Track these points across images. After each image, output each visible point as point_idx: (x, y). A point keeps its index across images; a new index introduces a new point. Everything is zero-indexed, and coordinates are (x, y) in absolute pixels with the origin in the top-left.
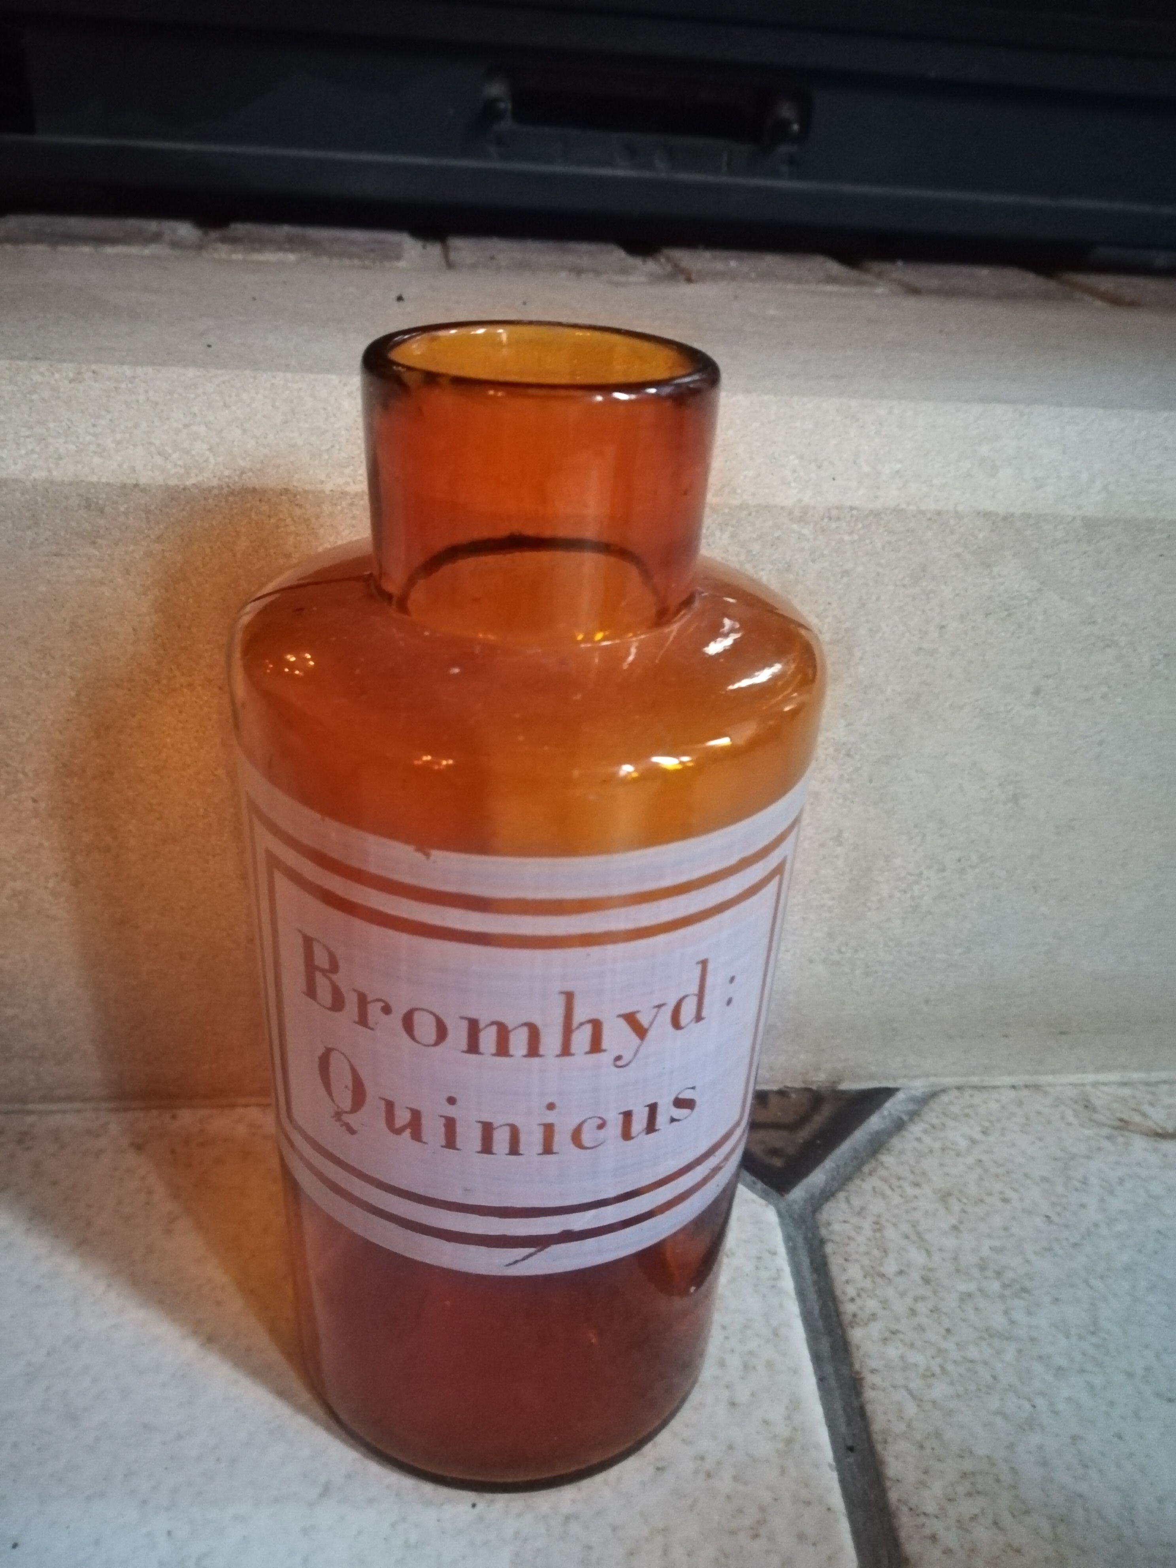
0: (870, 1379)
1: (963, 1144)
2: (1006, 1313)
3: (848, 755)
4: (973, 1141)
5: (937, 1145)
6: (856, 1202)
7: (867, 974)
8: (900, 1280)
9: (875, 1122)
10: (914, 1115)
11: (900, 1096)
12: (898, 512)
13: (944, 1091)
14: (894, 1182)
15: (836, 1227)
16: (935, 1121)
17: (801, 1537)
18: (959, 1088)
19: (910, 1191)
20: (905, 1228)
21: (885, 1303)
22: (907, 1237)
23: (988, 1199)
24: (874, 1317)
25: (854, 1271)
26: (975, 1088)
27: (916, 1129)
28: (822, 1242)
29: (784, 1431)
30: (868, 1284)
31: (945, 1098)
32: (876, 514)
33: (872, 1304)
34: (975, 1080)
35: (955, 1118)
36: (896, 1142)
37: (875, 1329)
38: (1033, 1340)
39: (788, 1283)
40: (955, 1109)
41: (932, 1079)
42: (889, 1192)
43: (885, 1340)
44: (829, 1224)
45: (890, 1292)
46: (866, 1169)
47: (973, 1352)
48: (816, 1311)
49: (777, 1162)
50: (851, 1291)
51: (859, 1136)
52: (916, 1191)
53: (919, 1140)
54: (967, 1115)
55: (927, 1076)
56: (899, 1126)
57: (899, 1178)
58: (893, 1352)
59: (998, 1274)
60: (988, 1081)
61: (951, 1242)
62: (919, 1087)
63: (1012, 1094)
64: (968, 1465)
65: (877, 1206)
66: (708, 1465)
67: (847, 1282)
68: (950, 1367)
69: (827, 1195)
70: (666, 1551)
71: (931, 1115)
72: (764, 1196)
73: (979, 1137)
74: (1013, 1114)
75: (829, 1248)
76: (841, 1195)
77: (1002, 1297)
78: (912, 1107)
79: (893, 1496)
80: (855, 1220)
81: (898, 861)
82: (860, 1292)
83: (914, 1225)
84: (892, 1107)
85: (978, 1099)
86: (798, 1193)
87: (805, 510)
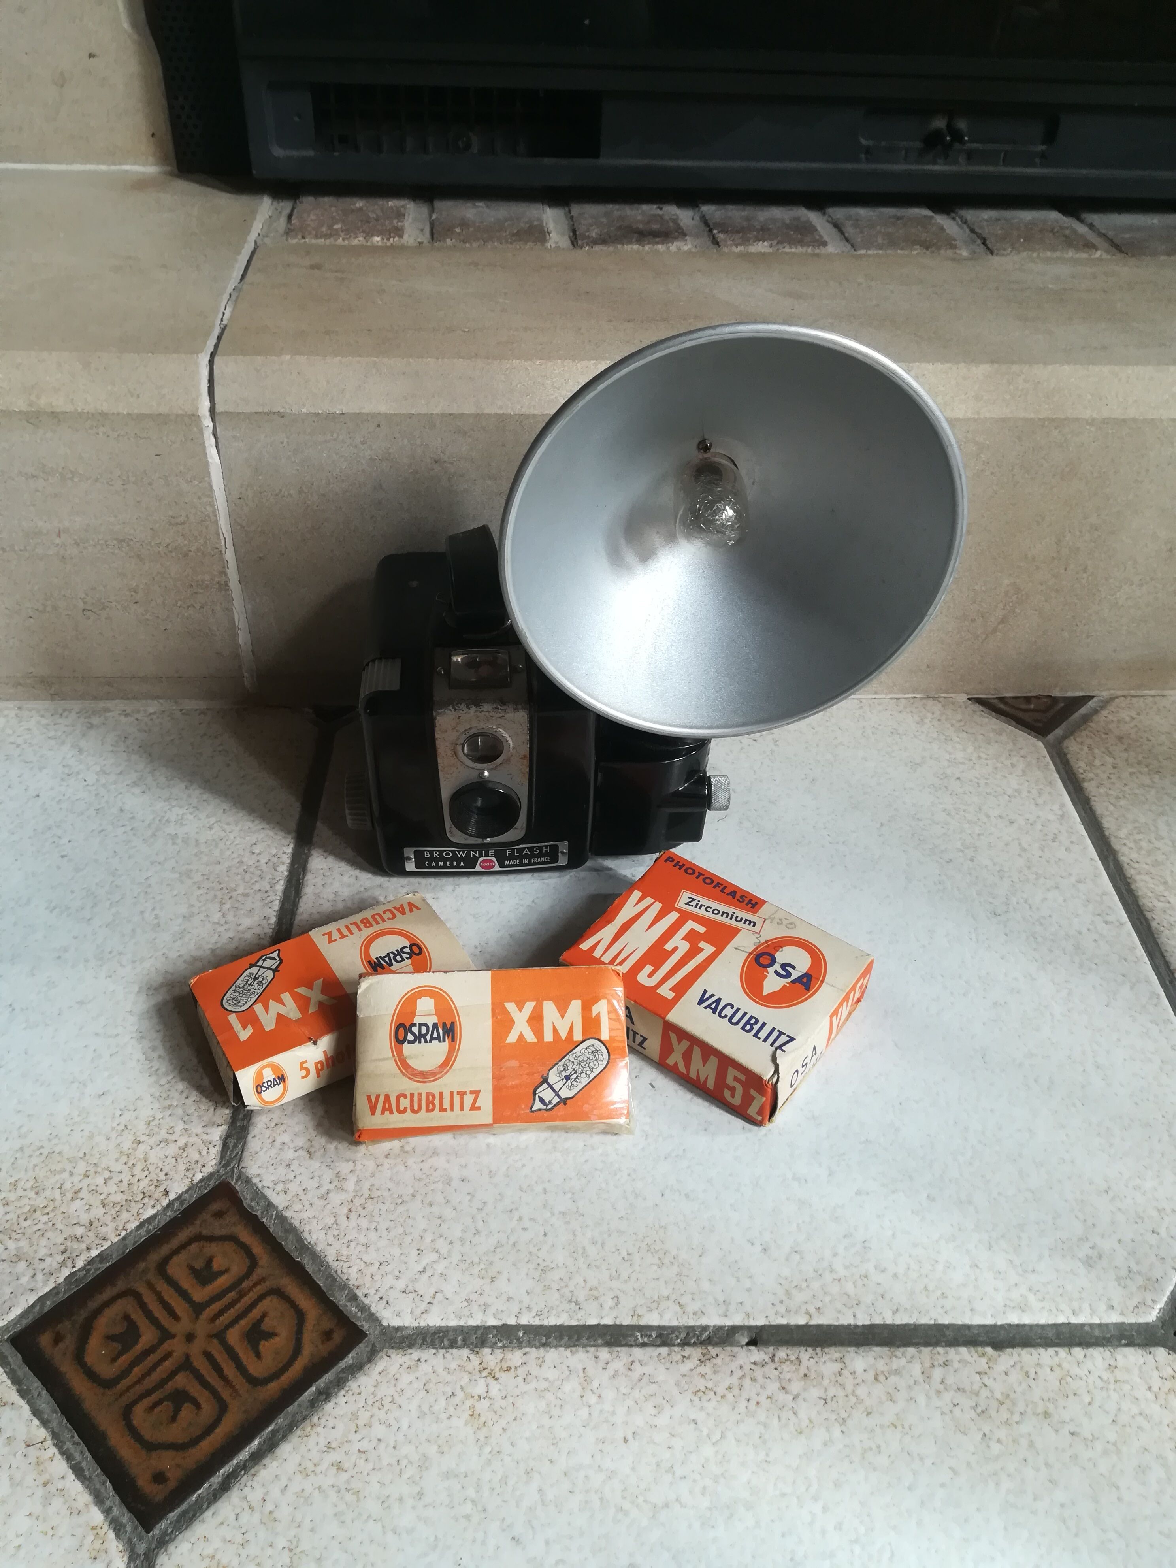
0: (1093, 799)
1: (1128, 719)
2: (1151, 779)
3: (1096, 530)
4: (1133, 718)
5: (1115, 719)
6: (1078, 739)
7: (1088, 637)
8: (1103, 767)
9: (1083, 710)
10: (1103, 708)
11: (1095, 699)
12: (1134, 420)
13: (1117, 697)
14: (1096, 733)
15: (1071, 749)
16: (1113, 710)
17: (1072, 842)
18: (1124, 696)
19: (1104, 736)
20: (1104, 750)
21: (1097, 775)
22: (1104, 753)
23: (1141, 740)
24: (1092, 779)
25: (1082, 764)
26: (1133, 696)
27: (1104, 713)
28: (1065, 754)
29: (1060, 813)
30: (1088, 768)
31: (1117, 700)
32: (1124, 421)
33: (1091, 775)
34: (1133, 692)
35: (1123, 709)
36: (1095, 718)
37: (1093, 783)
38: (1163, 788)
39: (1052, 767)
40: (1123, 705)
41: (1112, 692)
42: (1093, 736)
43: (1098, 787)
44: (1067, 747)
45: (1098, 771)
46: (1082, 728)
47: (1137, 791)
48: (1066, 778)
49: (1040, 725)
50: (1081, 771)
51: (1076, 716)
52: (1106, 736)
53: (1106, 717)
54: (1129, 708)
55: (1109, 689)
56: (1096, 712)
57: (1098, 731)
58: (1102, 790)
59: (1147, 766)
60: (1139, 693)
61: (1125, 755)
62: (1105, 694)
63: (1151, 699)
64: (1137, 825)
65: (1089, 741)
66: (1031, 821)
67: (1079, 767)
68: (1128, 796)
69: (1065, 737)
70: (1020, 844)
71: (1112, 707)
72: (1035, 737)
73: (1135, 716)
74: (1151, 708)
75: (1069, 756)
76: (1072, 738)
77: (1149, 774)
78: (1101, 704)
79: (1107, 833)
80: (1080, 746)
81: (1111, 581)
82: (1085, 771)
83: (1107, 748)
84: (1091, 704)
85: (1134, 700)
86: (1051, 737)
87: (1094, 420)
